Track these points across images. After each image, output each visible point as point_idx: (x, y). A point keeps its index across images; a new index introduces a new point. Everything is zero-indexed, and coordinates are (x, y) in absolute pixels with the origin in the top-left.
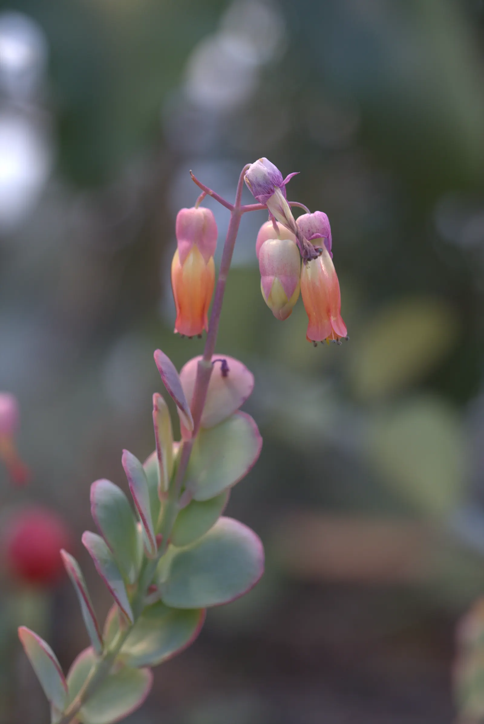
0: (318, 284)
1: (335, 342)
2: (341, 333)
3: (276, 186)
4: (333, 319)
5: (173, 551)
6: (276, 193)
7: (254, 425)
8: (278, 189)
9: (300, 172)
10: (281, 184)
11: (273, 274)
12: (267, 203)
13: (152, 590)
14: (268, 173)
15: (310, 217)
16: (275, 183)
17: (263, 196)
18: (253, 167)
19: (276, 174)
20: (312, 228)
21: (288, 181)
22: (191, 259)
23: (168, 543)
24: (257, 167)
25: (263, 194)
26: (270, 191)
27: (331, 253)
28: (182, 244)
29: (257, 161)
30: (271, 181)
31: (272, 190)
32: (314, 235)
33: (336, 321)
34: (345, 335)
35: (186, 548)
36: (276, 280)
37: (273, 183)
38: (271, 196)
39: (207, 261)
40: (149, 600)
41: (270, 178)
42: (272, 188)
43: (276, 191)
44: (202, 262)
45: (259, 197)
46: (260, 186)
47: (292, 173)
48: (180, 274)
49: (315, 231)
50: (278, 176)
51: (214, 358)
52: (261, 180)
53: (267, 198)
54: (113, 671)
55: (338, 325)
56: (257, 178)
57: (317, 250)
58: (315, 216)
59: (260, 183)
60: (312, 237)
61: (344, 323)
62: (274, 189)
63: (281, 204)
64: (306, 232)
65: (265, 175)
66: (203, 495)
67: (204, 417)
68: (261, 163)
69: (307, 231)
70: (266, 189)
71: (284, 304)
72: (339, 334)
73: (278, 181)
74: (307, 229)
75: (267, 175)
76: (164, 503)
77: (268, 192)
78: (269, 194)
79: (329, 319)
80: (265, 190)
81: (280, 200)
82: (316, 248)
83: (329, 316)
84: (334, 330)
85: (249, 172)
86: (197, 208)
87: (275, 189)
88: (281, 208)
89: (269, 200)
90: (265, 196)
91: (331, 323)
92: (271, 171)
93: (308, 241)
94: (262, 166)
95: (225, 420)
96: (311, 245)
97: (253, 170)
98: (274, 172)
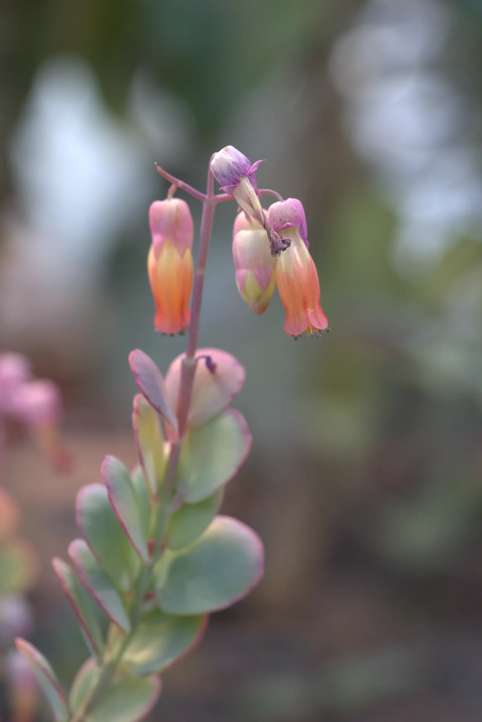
0: (292, 275)
1: (312, 336)
2: (320, 324)
3: (241, 175)
4: (310, 311)
5: (169, 555)
6: (243, 183)
7: (243, 422)
8: (245, 179)
9: (266, 160)
10: (247, 173)
11: (246, 267)
12: (234, 193)
13: (149, 596)
14: (233, 163)
15: (280, 206)
16: (241, 172)
17: (227, 187)
18: (217, 156)
19: (241, 163)
20: (284, 217)
21: (256, 169)
22: (165, 253)
23: (163, 547)
24: (220, 158)
25: (229, 185)
26: (235, 181)
27: (307, 241)
28: (156, 239)
29: (222, 150)
30: (236, 171)
31: (237, 180)
32: (285, 225)
33: (315, 313)
34: (324, 325)
35: (184, 551)
36: (249, 272)
37: (239, 172)
38: (237, 186)
39: (182, 255)
40: (147, 607)
41: (235, 167)
42: (237, 178)
43: (242, 181)
44: (177, 256)
45: (223, 188)
46: (224, 176)
47: (258, 160)
48: (155, 269)
49: (287, 219)
50: (244, 164)
51: (199, 353)
52: (226, 171)
53: (233, 188)
54: (116, 680)
55: (316, 317)
56: (221, 168)
57: (283, 241)
58: (286, 205)
59: (225, 173)
60: (283, 226)
61: (323, 313)
62: (239, 179)
63: (248, 194)
64: (277, 222)
65: (229, 165)
66: (194, 497)
67: (191, 416)
68: (226, 152)
69: (279, 221)
70: (230, 179)
71: (259, 298)
72: (317, 327)
73: (243, 170)
74: (279, 218)
75: (232, 164)
76: (155, 508)
77: (233, 182)
78: (235, 184)
79: (306, 312)
80: (230, 181)
81: (246, 189)
82: (283, 239)
83: (306, 308)
84: (311, 325)
85: (213, 162)
86: (169, 200)
87: (241, 178)
88: (249, 198)
89: (236, 189)
90: (230, 187)
91: (307, 316)
92: (236, 160)
93: (275, 232)
94: (226, 154)
95: (214, 419)
96: (279, 236)
97: (216, 160)
98: (240, 159)
